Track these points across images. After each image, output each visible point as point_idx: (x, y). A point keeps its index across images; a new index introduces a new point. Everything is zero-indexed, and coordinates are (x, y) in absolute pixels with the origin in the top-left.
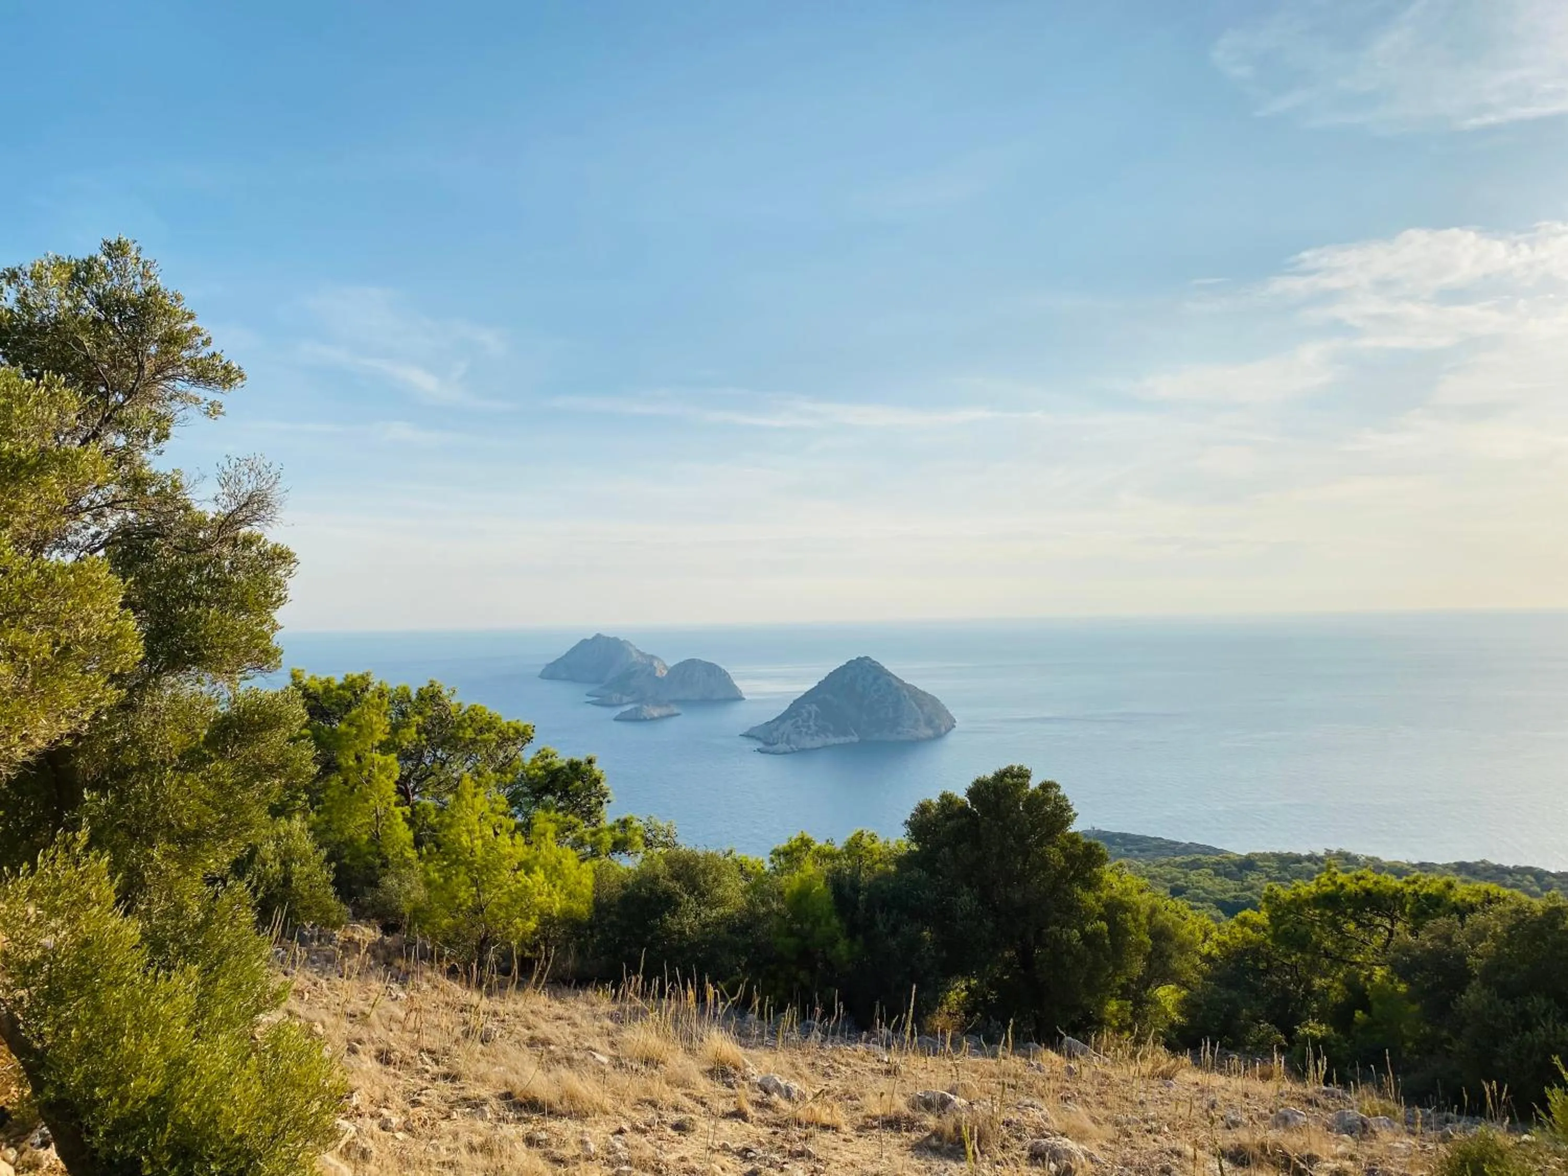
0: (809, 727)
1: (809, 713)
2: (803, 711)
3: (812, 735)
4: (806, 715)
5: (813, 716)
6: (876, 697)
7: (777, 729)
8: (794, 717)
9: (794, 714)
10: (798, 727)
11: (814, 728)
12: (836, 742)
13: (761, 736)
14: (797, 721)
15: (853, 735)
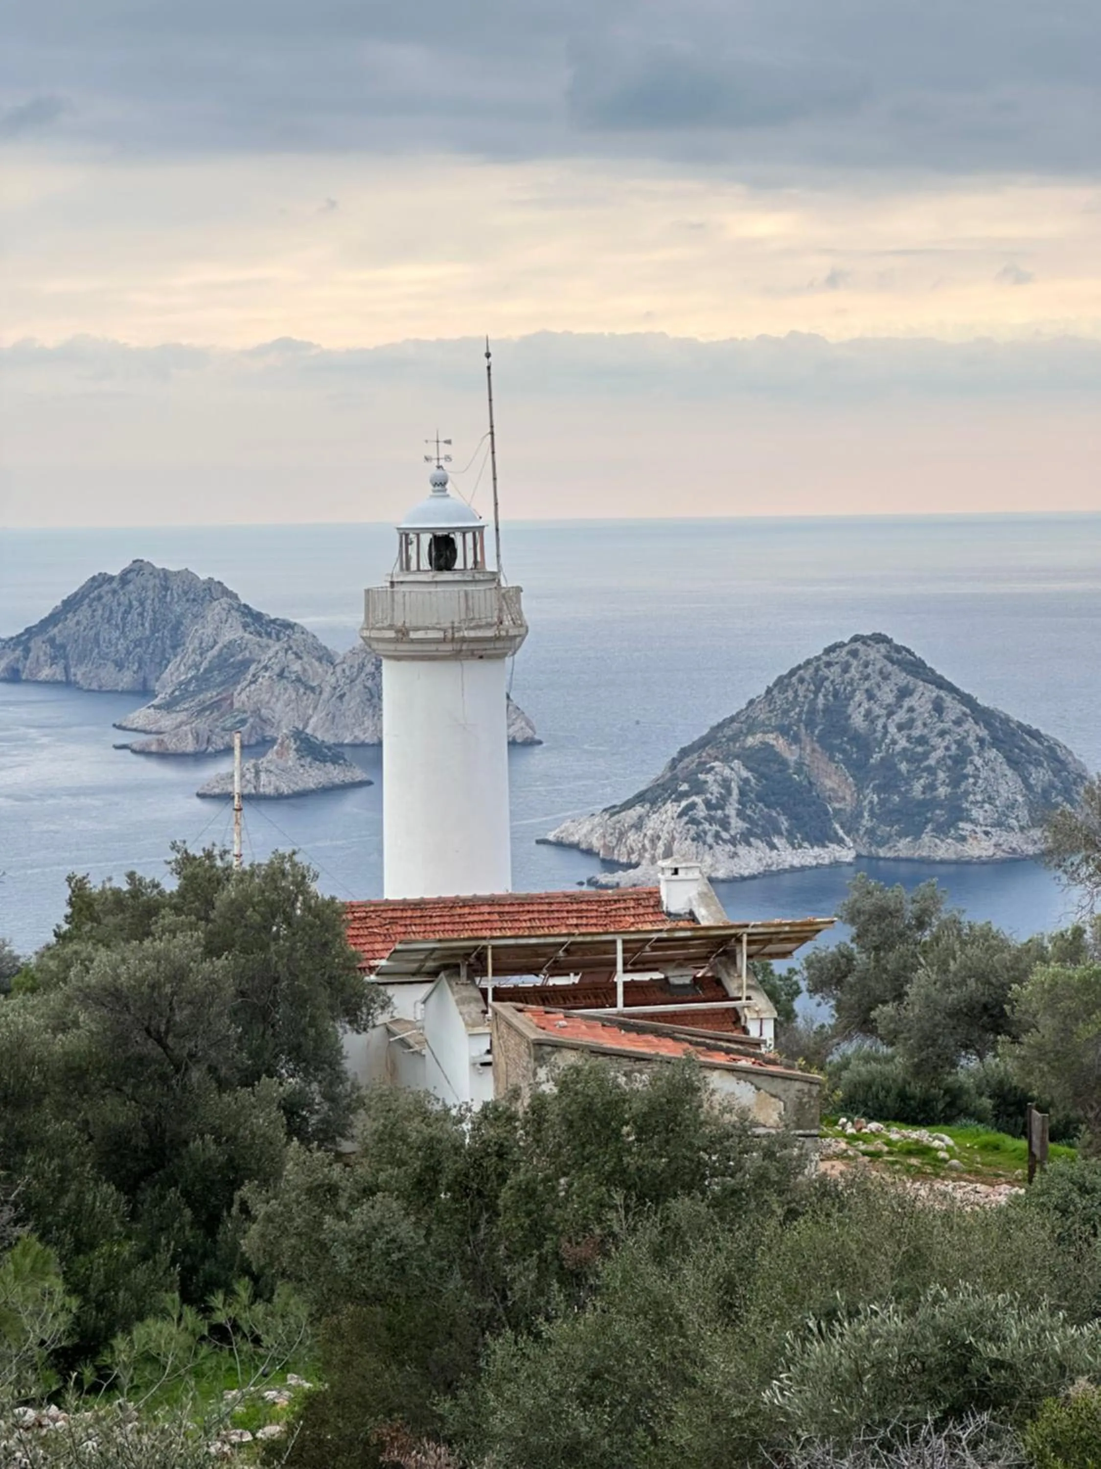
0: (725, 824)
1: (726, 784)
2: (710, 778)
3: (733, 841)
4: (715, 789)
5: (735, 792)
6: (903, 743)
7: (638, 826)
8: (685, 795)
9: (684, 787)
10: (693, 821)
11: (737, 825)
12: (796, 862)
13: (596, 843)
14: (692, 806)
15: (840, 842)
